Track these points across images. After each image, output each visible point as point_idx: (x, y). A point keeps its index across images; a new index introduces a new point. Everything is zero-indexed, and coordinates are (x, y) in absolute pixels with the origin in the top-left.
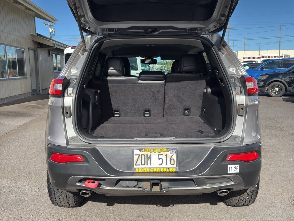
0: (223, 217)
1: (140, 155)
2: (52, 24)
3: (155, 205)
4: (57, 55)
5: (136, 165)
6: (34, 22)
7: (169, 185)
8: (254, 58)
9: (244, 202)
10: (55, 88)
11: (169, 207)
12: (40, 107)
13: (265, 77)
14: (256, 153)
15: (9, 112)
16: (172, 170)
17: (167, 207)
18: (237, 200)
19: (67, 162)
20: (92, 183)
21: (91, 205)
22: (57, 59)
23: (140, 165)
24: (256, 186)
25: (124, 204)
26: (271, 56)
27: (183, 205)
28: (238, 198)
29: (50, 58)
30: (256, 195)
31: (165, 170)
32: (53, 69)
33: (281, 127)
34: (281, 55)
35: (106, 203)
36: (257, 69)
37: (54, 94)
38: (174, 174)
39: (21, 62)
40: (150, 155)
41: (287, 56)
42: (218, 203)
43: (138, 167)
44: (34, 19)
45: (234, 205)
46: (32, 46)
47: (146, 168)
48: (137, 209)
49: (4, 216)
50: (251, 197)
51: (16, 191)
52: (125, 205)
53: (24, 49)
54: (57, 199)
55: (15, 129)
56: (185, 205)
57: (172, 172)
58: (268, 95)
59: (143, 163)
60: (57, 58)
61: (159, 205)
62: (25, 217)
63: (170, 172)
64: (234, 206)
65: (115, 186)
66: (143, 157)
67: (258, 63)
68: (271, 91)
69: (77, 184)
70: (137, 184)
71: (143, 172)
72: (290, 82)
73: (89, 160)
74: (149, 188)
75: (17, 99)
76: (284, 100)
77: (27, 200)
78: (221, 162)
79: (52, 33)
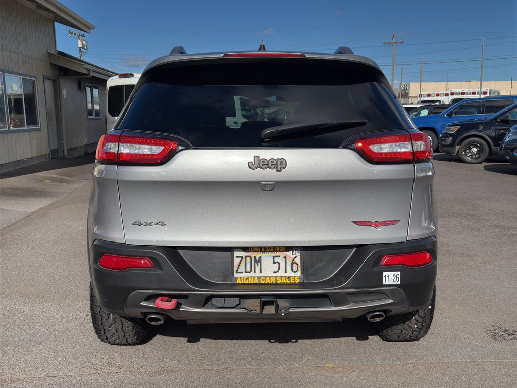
0: (377, 358)
1: (244, 257)
2: (82, 33)
3: (267, 341)
4: (94, 89)
5: (237, 272)
6: (52, 31)
7: (290, 305)
8: (438, 95)
9: (410, 334)
10: (106, 149)
11: (290, 343)
12: (65, 179)
13: (454, 130)
14: (428, 255)
15: (12, 189)
16: (295, 280)
17: (286, 344)
18: (400, 331)
19: (126, 269)
20: (167, 301)
21: (161, 342)
22: (94, 96)
23: (244, 272)
24: (430, 307)
25: (215, 338)
26: (467, 93)
27: (312, 340)
28: (400, 326)
29: (81, 94)
30: (429, 321)
31: (284, 281)
32: (86, 114)
33: (478, 214)
34: (483, 90)
35: (187, 339)
36: (441, 115)
37: (104, 159)
38: (297, 287)
39: (30, 100)
40: (260, 257)
41: (494, 92)
42: (369, 337)
43: (241, 277)
44: (52, 26)
45: (394, 339)
46: (49, 72)
47: (253, 277)
48: (237, 346)
49: (18, 359)
50: (422, 326)
51: (36, 320)
52: (218, 340)
53: (36, 78)
54: (106, 331)
55: (24, 218)
56: (315, 340)
57: (295, 284)
58: (460, 160)
59: (249, 269)
60: (94, 93)
61: (274, 341)
62: (54, 361)
63: (291, 284)
64: (396, 341)
65: (203, 307)
66: (249, 260)
67: (444, 105)
68: (464, 153)
69: (142, 304)
70: (238, 303)
71: (248, 284)
72: (496, 137)
73: (162, 265)
74: (258, 308)
75: (24, 166)
76: (486, 168)
77: (55, 334)
78: (372, 268)
79: (83, 50)
